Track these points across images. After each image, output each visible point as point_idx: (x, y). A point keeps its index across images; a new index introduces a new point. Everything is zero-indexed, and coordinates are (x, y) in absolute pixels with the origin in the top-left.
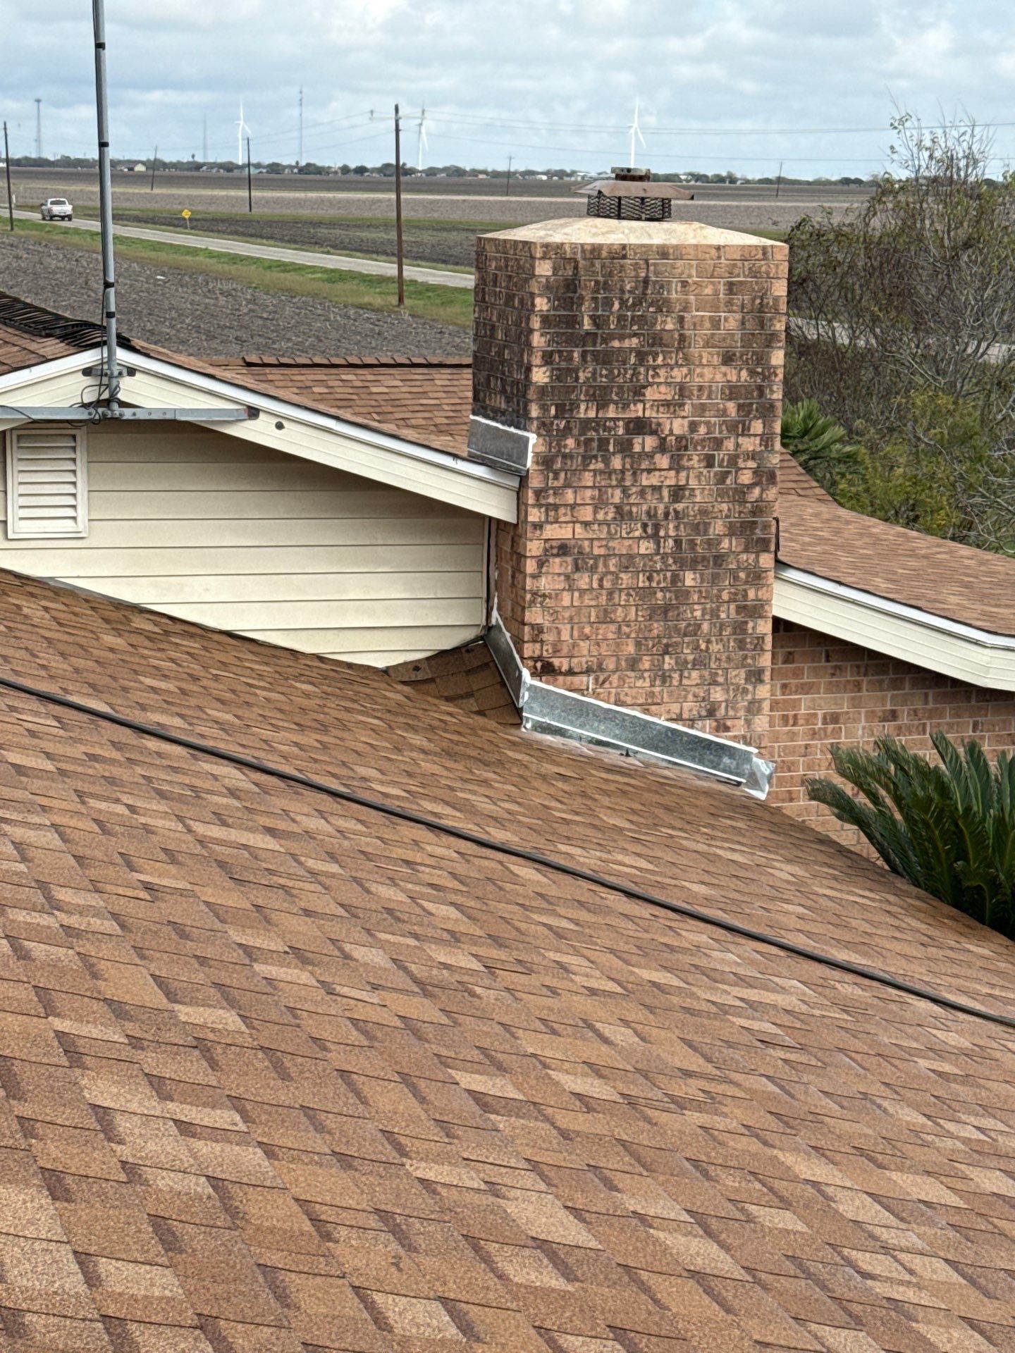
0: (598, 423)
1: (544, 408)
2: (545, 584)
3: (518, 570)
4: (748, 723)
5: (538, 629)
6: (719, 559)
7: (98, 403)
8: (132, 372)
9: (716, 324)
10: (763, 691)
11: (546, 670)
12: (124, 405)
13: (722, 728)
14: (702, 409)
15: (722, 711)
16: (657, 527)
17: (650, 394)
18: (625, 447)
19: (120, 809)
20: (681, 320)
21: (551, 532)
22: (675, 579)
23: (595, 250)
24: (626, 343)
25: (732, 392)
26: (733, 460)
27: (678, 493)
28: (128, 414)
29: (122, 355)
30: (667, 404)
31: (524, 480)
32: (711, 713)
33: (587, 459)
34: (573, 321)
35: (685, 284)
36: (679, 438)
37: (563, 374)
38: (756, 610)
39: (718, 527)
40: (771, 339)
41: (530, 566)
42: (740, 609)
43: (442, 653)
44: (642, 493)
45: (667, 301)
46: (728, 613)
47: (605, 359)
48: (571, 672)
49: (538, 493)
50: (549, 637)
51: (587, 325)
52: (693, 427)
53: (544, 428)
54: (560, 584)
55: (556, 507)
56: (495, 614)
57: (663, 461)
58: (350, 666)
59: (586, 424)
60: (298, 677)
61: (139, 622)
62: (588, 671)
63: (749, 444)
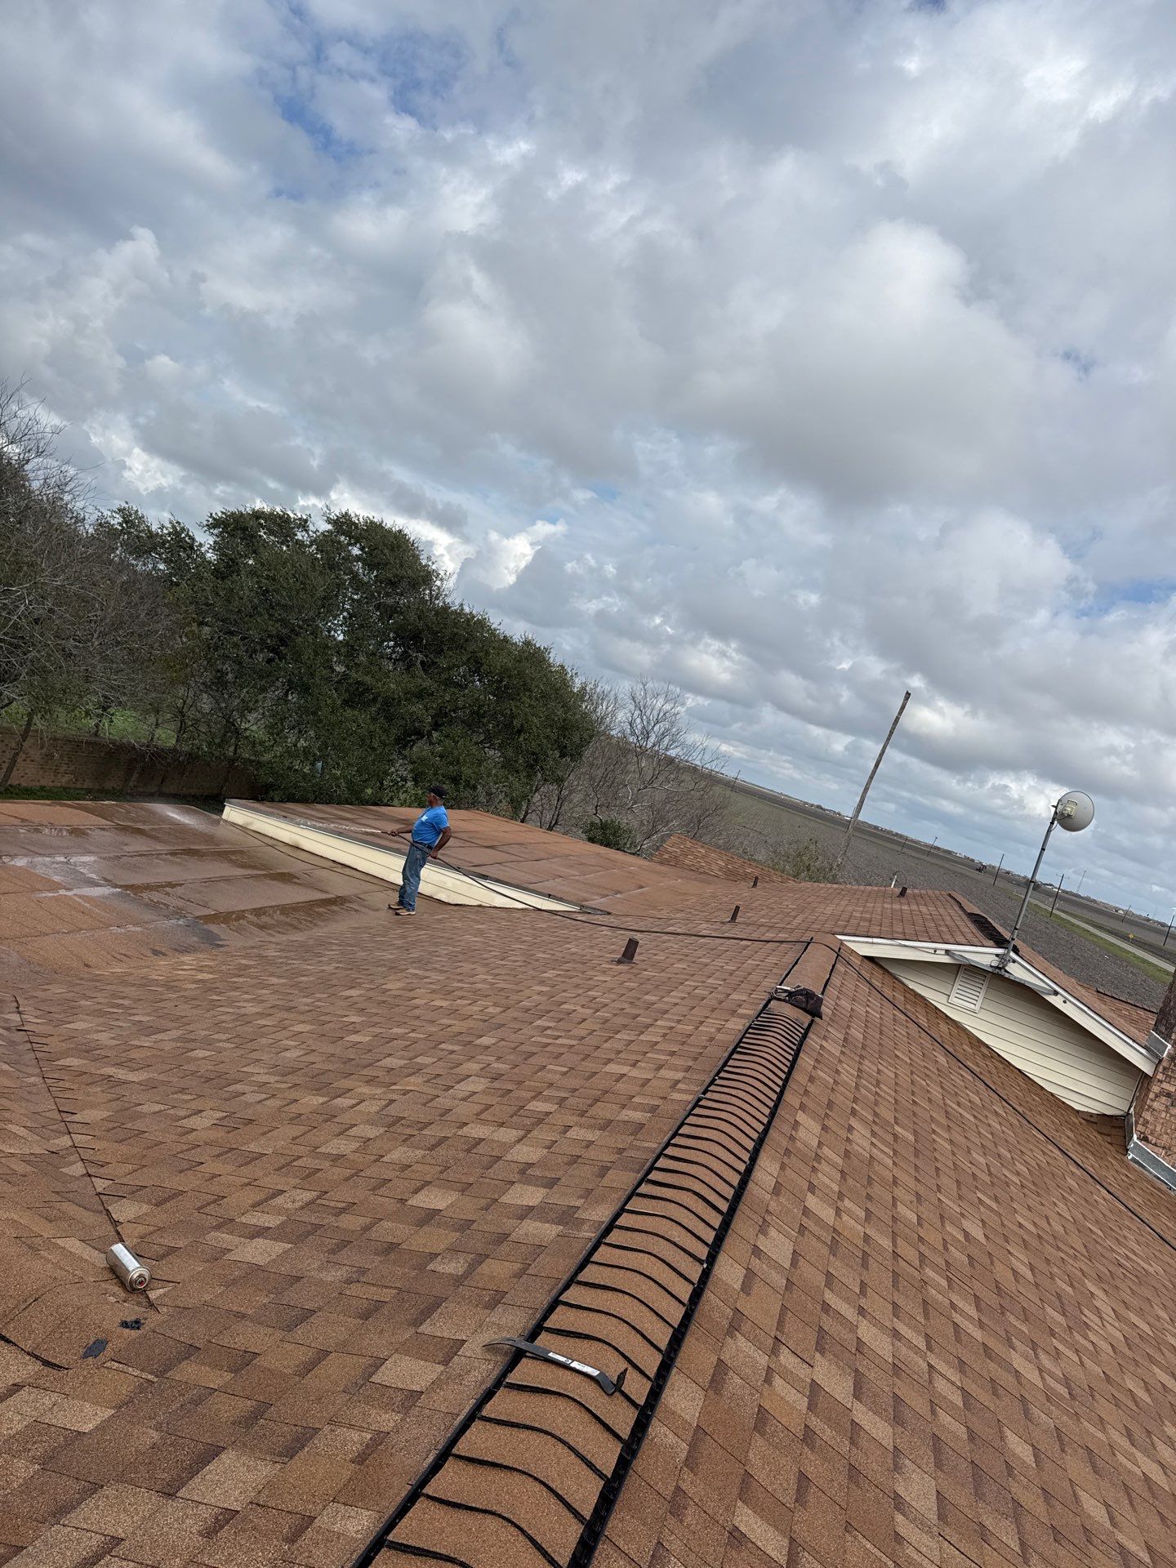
2: (1156, 1105)
3: (1147, 1095)
5: (1146, 1122)
7: (997, 967)
8: (1014, 961)
11: (1145, 1139)
12: (1007, 972)
19: (923, 1082)
21: (1165, 1086)
28: (1007, 975)
29: (1012, 954)
31: (1161, 1061)
41: (1152, 1096)
43: (1106, 1115)
48: (1155, 1145)
49: (1165, 1069)
50: (1150, 1126)
54: (1163, 1108)
55: (1171, 1077)
56: (1132, 1109)
58: (1064, 1103)
60: (1036, 1095)
61: (984, 1050)
62: (1164, 1148)
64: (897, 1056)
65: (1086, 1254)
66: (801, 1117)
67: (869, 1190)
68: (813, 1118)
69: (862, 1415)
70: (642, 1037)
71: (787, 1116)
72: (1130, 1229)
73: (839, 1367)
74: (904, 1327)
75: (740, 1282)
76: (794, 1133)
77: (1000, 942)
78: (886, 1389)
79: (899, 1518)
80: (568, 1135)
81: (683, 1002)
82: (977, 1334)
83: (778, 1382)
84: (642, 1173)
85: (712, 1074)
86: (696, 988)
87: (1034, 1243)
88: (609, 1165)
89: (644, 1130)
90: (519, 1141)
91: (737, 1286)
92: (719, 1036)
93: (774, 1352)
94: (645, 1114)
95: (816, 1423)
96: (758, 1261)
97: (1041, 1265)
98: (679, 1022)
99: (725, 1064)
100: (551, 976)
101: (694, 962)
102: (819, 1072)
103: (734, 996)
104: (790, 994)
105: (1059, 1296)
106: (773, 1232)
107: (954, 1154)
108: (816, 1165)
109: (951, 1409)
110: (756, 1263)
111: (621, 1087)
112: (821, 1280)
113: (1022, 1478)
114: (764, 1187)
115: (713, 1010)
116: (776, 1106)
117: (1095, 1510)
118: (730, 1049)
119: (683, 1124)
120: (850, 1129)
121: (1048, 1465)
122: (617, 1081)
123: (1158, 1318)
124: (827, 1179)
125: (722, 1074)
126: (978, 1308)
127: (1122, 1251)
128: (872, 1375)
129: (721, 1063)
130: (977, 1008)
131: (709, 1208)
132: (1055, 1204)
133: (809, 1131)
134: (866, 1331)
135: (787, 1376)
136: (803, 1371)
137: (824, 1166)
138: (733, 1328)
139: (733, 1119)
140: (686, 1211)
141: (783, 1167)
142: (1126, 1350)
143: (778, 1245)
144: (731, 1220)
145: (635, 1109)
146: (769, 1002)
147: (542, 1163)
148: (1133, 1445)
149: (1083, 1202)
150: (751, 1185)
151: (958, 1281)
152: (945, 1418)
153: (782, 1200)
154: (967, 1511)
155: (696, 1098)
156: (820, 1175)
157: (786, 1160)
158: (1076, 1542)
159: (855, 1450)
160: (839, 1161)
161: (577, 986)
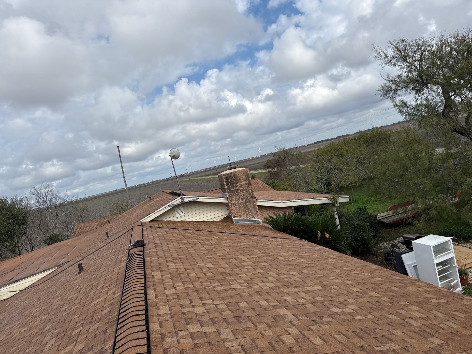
0: (233, 190)
1: (228, 190)
2: (232, 208)
3: (229, 207)
4: (258, 217)
5: (233, 213)
6: (250, 201)
7: (182, 202)
8: (185, 198)
9: (243, 177)
10: (258, 213)
11: (235, 217)
12: (184, 201)
13: (255, 218)
14: (244, 186)
15: (255, 216)
16: (242, 199)
17: (238, 186)
18: (237, 192)
19: (180, 241)
20: (239, 178)
21: (232, 202)
22: (246, 204)
23: (229, 173)
24: (234, 182)
25: (247, 184)
26: (249, 190)
27: (244, 195)
28: (185, 202)
29: (183, 196)
30: (240, 187)
31: (227, 198)
32: (254, 217)
33: (233, 194)
34: (228, 181)
35: (239, 174)
36: (242, 190)
37: (229, 186)
38: (255, 205)
39: (249, 198)
40: (249, 177)
41: (230, 207)
42: (253, 205)
43: (224, 218)
44: (240, 196)
45: (237, 177)
46: (252, 206)
47: (232, 184)
48: (237, 216)
50: (234, 213)
51: (230, 181)
52: (243, 188)
53: (228, 192)
54: (234, 207)
55: (231, 200)
56: (229, 212)
57: (241, 192)
58: (215, 221)
59: (232, 191)
60: (208, 224)
61: (191, 223)
62: (239, 216)
63: (250, 188)
64: (171, 240)
65: (236, 251)
66: (153, 274)
67: (180, 277)
68: (157, 271)
69: (205, 329)
70: (98, 288)
71: (150, 277)
72: (242, 238)
73: (195, 324)
74: (205, 301)
75: (159, 326)
76: (153, 279)
77: (179, 195)
78: (208, 319)
79: (226, 344)
80: (90, 331)
81: (105, 270)
82: (222, 288)
83: (181, 341)
84: (117, 323)
85: (123, 282)
86: (107, 263)
87: (225, 257)
88: (106, 329)
89: (111, 312)
90: (75, 346)
91: (159, 328)
92: (120, 271)
93: (177, 334)
94: (110, 307)
95: (195, 341)
96: (160, 317)
97: (228, 261)
98: (106, 276)
99: (125, 277)
100: (59, 293)
101: (102, 257)
102: (153, 259)
103: (119, 257)
104: (134, 245)
105: (235, 265)
106: (161, 307)
107: (196, 252)
108: (163, 282)
109: (225, 310)
110: (160, 319)
111: (99, 306)
112: (179, 308)
113: (247, 310)
114: (152, 299)
115: (115, 265)
116: (145, 276)
117: (264, 303)
118: (125, 272)
119: (121, 301)
120: (168, 266)
121: (250, 303)
122: (97, 305)
123: (257, 252)
124: (168, 283)
125: (126, 280)
126: (219, 282)
127: (243, 244)
128: (203, 319)
129: (124, 278)
130: (184, 214)
131: (140, 316)
132: (224, 245)
133: (157, 275)
134: (197, 310)
135: (183, 337)
136: (187, 333)
137: (166, 281)
138: (163, 339)
139: (135, 289)
140: (134, 322)
141: (155, 290)
142: (254, 265)
143: (164, 309)
144: (148, 314)
145: (106, 309)
146: (129, 252)
147: (86, 345)
148: (264, 283)
149: (230, 240)
150: (148, 301)
151: (212, 280)
152: (224, 313)
153: (159, 297)
154: (239, 328)
155: (122, 291)
156: (166, 284)
157: (155, 287)
158: (264, 313)
159: (208, 339)
160: (169, 276)
161: (69, 290)
